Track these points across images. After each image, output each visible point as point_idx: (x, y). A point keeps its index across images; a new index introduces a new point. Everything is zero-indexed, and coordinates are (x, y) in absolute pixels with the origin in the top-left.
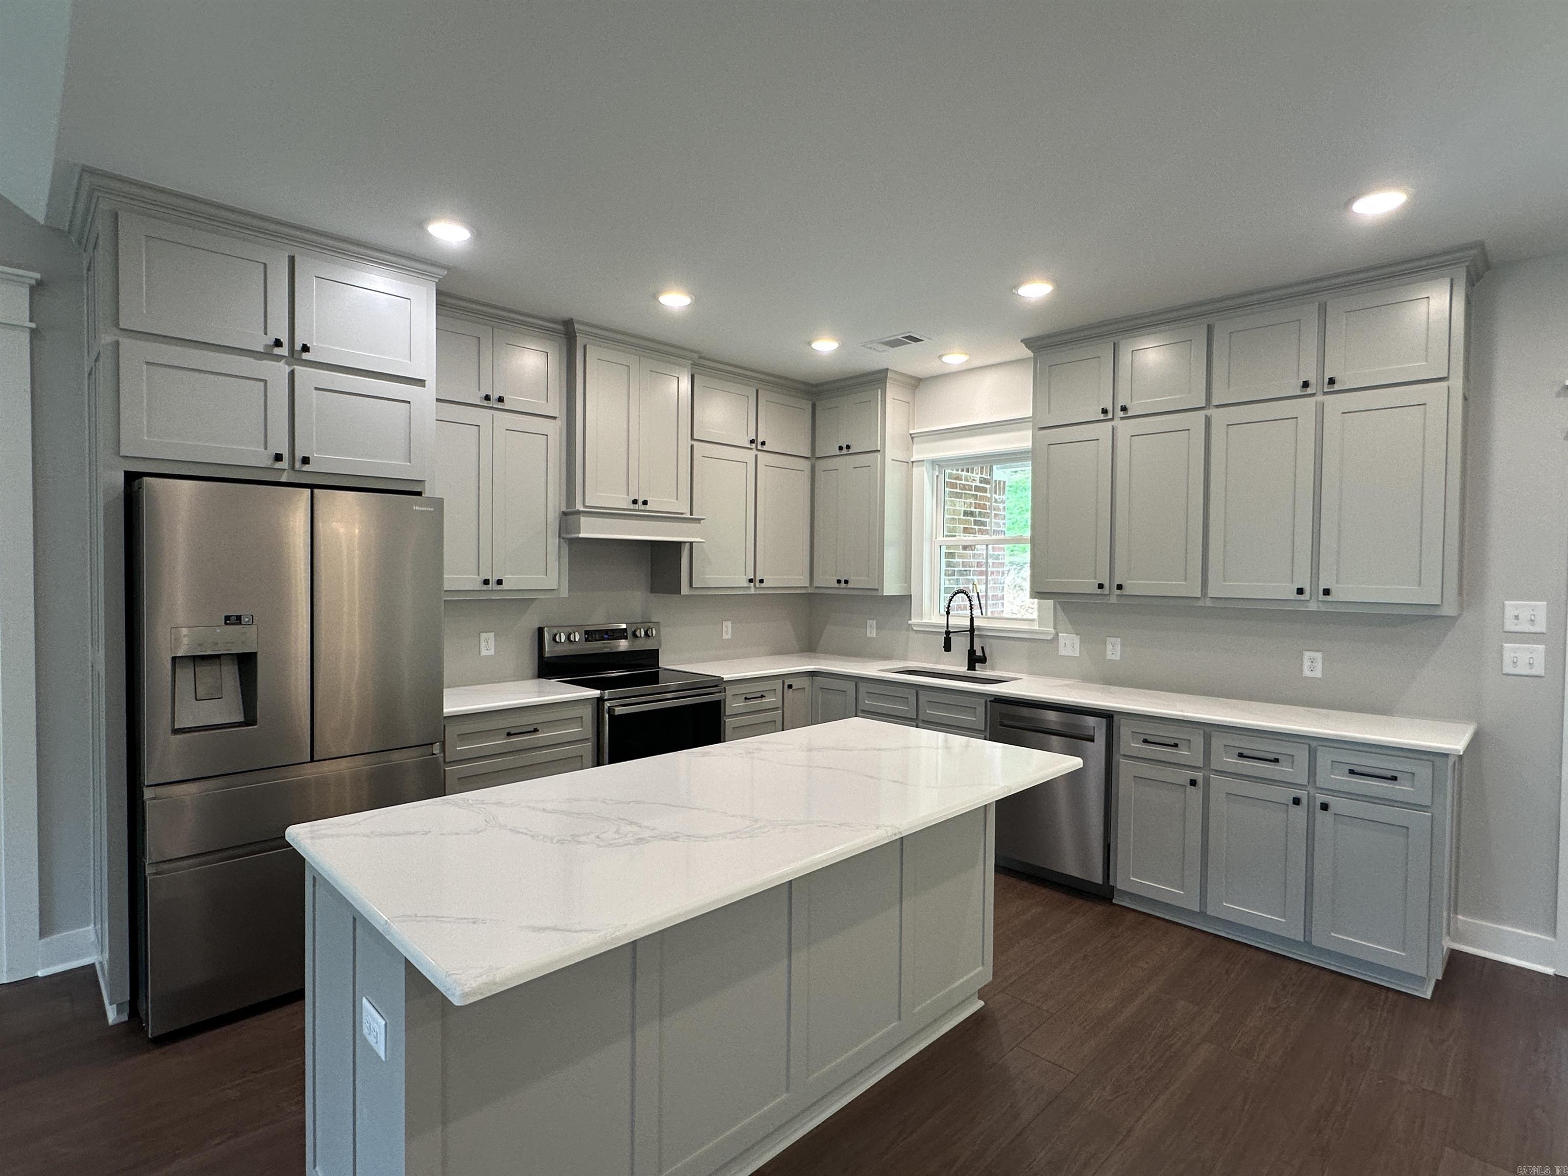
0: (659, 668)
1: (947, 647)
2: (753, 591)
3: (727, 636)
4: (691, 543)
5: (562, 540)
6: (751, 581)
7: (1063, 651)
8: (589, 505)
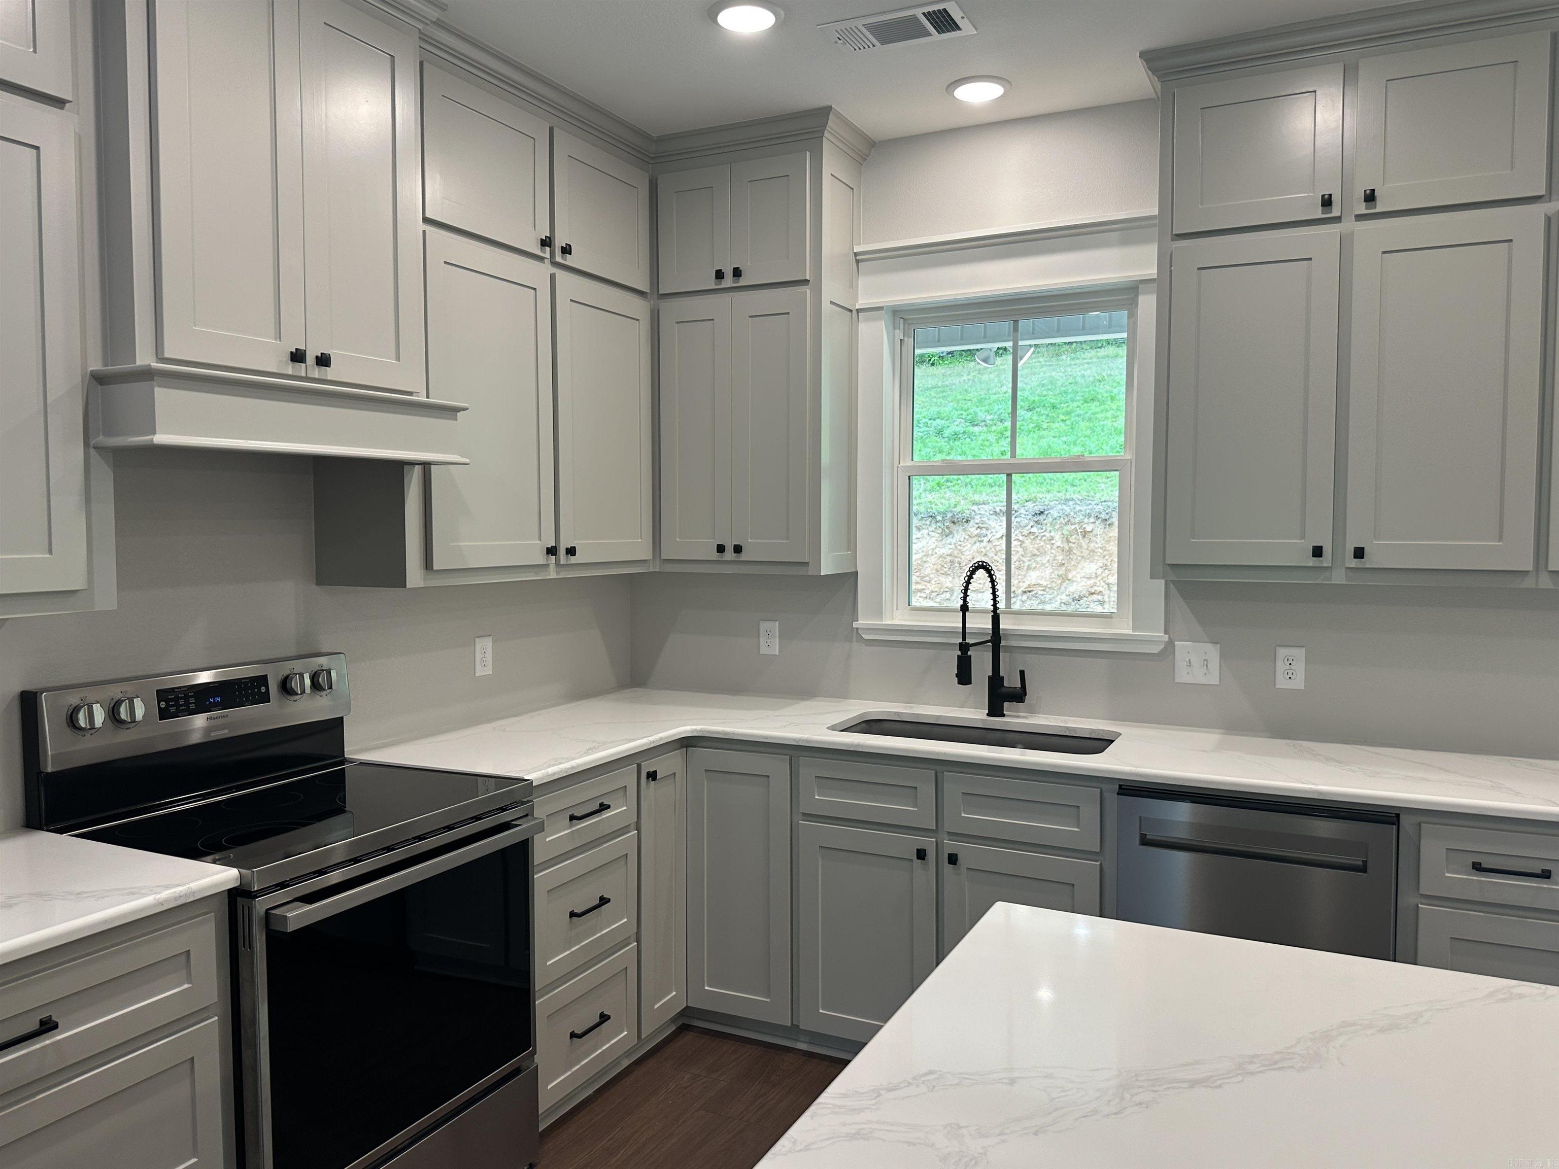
0: (344, 761)
1: (964, 676)
2: (552, 574)
3: (484, 669)
4: (426, 466)
5: (93, 452)
6: (552, 551)
7: (1183, 676)
8: (170, 356)
